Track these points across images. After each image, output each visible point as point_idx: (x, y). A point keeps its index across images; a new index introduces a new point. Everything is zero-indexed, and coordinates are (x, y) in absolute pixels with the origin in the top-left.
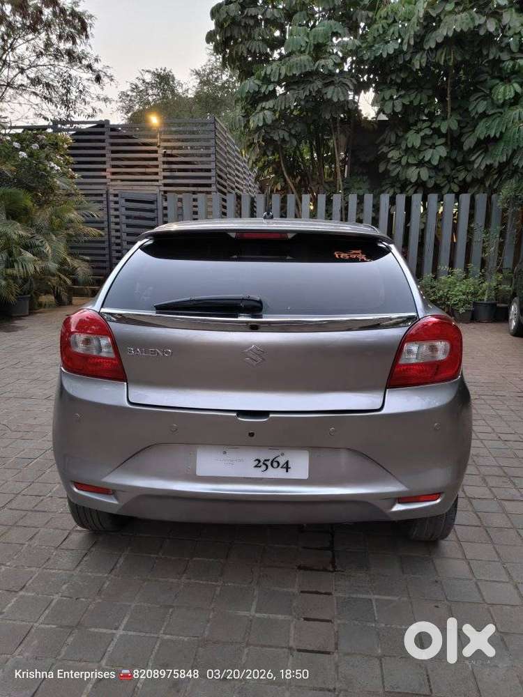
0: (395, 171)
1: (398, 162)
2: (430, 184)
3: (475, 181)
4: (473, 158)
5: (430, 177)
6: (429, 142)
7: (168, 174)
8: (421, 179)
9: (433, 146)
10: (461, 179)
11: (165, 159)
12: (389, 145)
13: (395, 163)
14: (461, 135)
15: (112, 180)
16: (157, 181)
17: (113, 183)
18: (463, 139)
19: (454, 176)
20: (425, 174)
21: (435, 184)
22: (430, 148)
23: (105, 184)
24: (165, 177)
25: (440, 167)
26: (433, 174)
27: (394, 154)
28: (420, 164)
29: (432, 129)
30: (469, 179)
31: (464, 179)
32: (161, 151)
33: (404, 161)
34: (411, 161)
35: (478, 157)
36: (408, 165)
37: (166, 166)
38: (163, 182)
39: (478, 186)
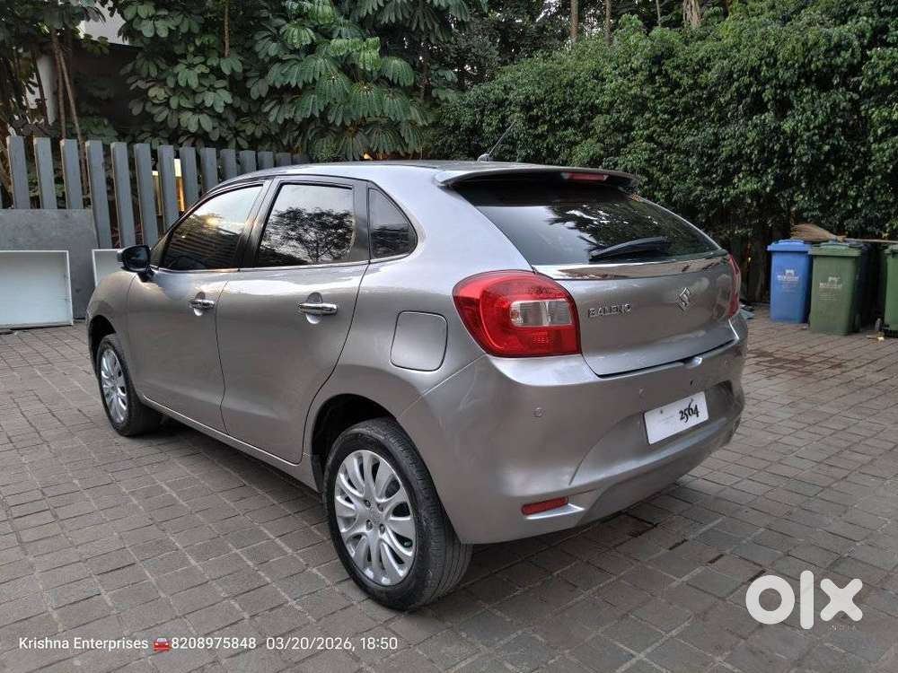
0: (161, 115)
1: (167, 104)
2: (215, 137)
3: (267, 137)
4: (266, 109)
5: (214, 128)
6: (206, 83)
8: (202, 129)
9: (212, 88)
10: (249, 133)
12: (148, 78)
13: (160, 105)
14: (246, 79)
18: (249, 84)
19: (240, 129)
20: (207, 123)
21: (220, 137)
22: (209, 90)
25: (224, 116)
26: (216, 124)
27: (157, 93)
28: (199, 109)
29: (207, 66)
30: (258, 134)
31: (253, 134)
33: (174, 103)
34: (185, 103)
35: (271, 109)
36: (180, 109)
39: (269, 144)
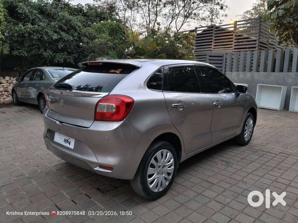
7: (236, 44)
11: (236, 38)
15: (214, 49)
16: (232, 47)
17: (214, 50)
23: (211, 50)
24: (235, 46)
32: (234, 34)
37: (236, 41)
38: (234, 48)
